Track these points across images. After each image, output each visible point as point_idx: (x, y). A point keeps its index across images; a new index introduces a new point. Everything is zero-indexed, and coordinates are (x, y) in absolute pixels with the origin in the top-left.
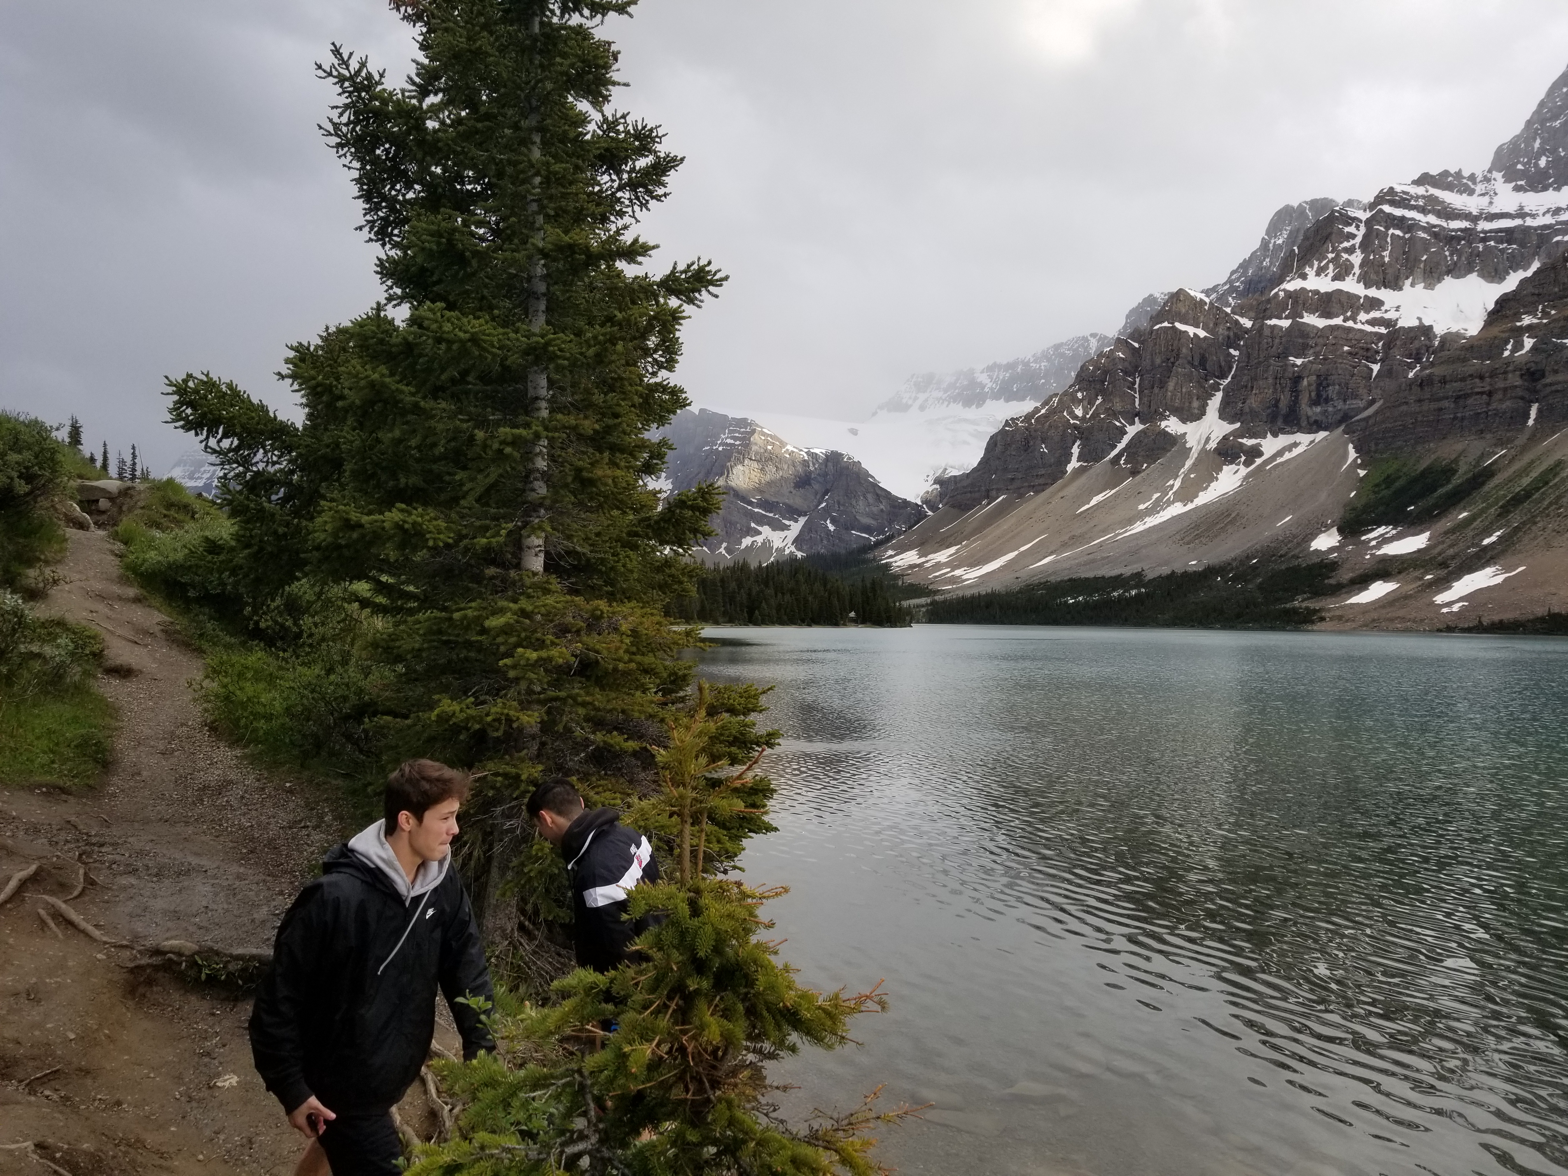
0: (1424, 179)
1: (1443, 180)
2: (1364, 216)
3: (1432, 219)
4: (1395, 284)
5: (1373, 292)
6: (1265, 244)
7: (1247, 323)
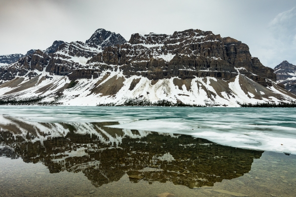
0: (77, 42)
1: (80, 43)
2: (69, 45)
3: (78, 48)
4: (73, 56)
5: (70, 56)
6: (53, 46)
7: (50, 57)
